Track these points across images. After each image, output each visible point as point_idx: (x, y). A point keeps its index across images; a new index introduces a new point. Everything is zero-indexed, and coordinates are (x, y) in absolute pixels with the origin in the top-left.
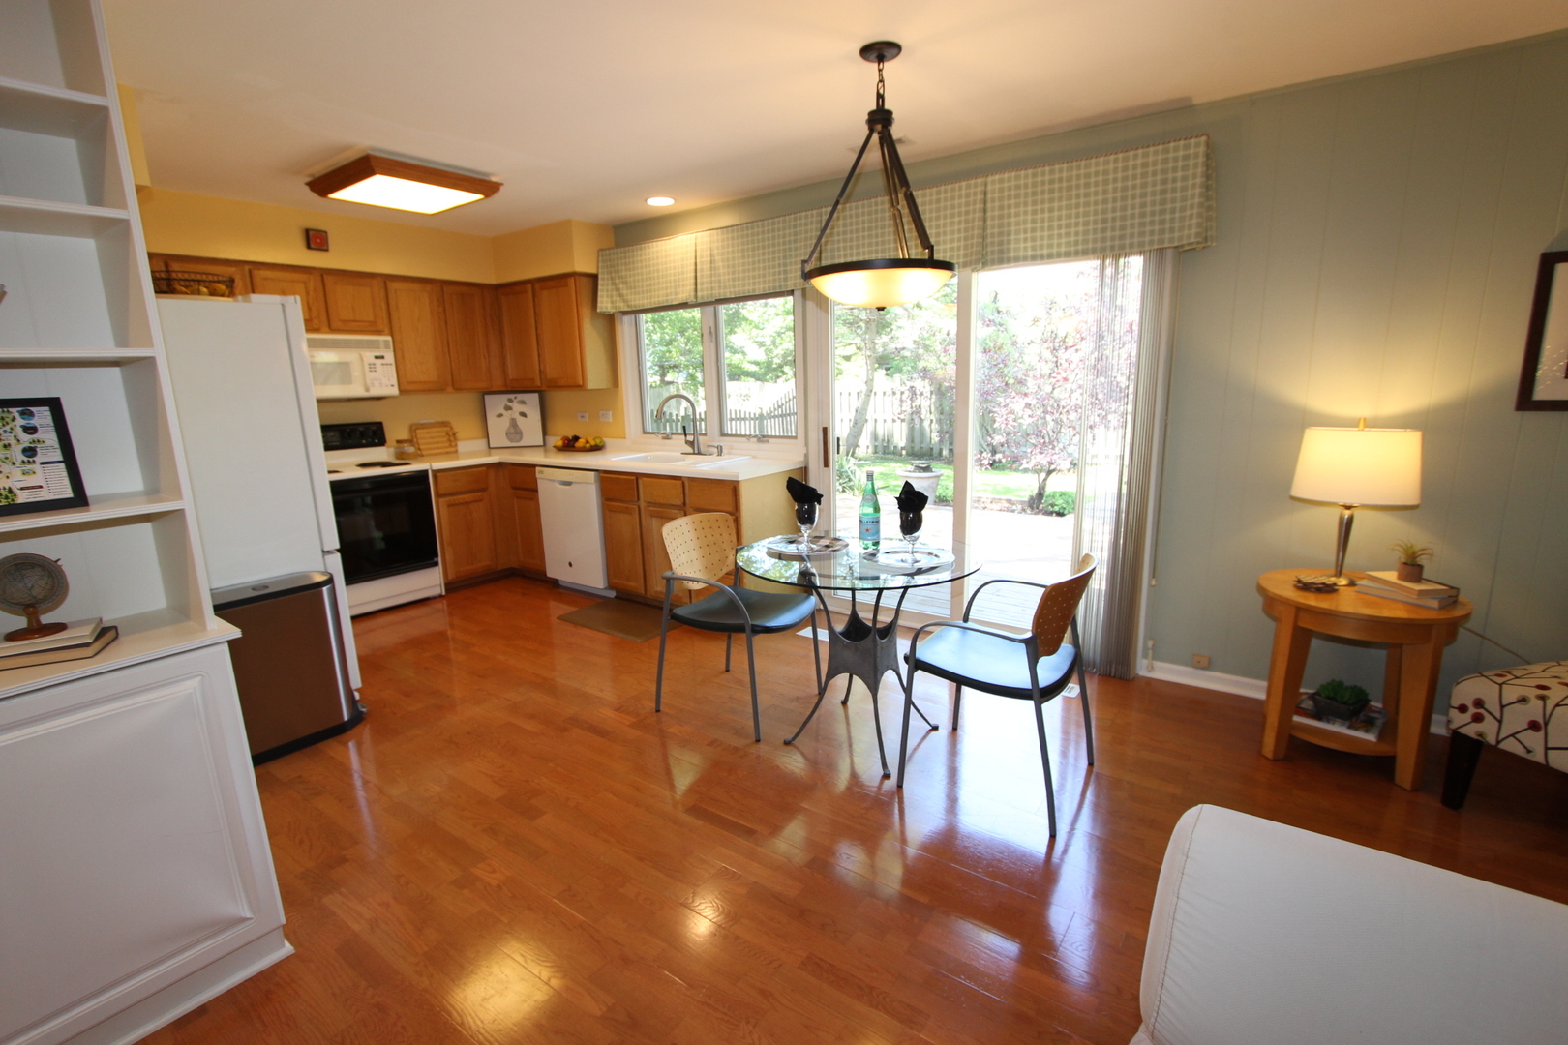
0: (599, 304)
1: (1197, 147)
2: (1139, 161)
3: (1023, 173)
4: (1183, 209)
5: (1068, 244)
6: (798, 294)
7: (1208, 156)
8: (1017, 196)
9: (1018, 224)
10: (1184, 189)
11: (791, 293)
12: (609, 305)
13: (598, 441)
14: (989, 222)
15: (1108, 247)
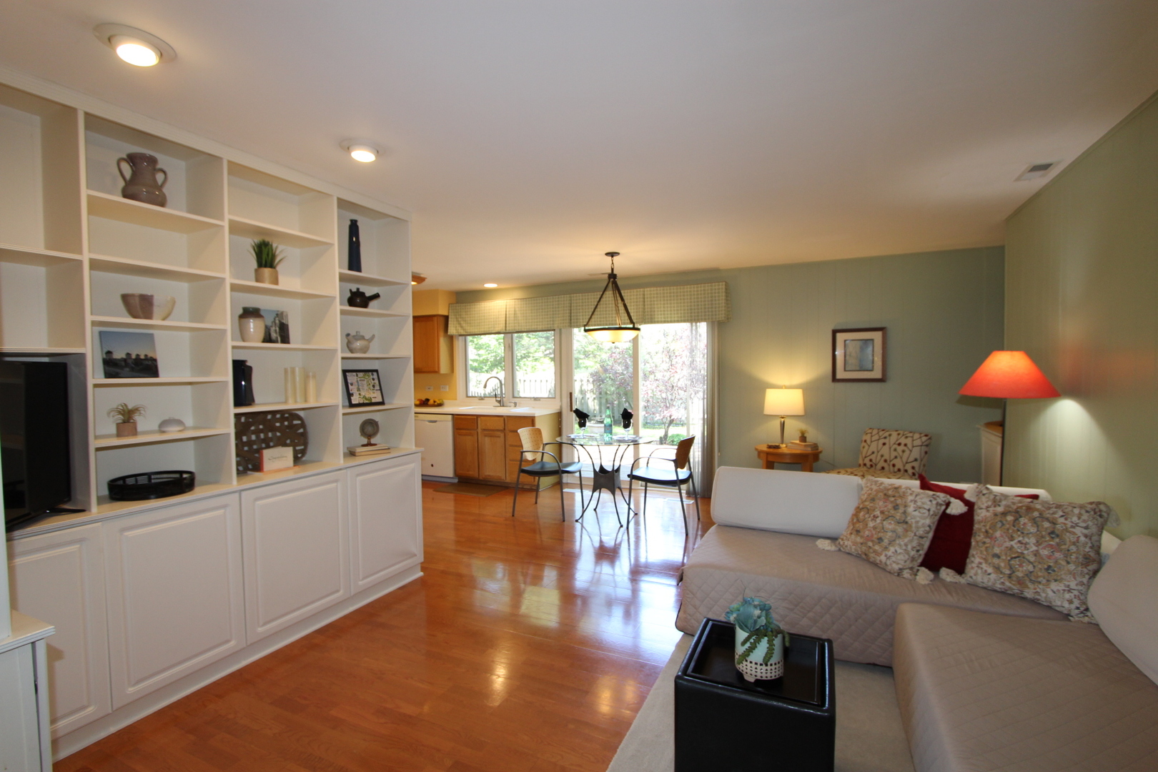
0: (449, 331)
1: (722, 286)
2: (702, 288)
3: (659, 288)
4: (719, 307)
5: (678, 317)
6: (557, 331)
7: (726, 289)
8: (657, 297)
9: (658, 308)
10: (719, 300)
11: (554, 330)
12: (455, 331)
13: (441, 401)
14: (646, 306)
15: (693, 318)
